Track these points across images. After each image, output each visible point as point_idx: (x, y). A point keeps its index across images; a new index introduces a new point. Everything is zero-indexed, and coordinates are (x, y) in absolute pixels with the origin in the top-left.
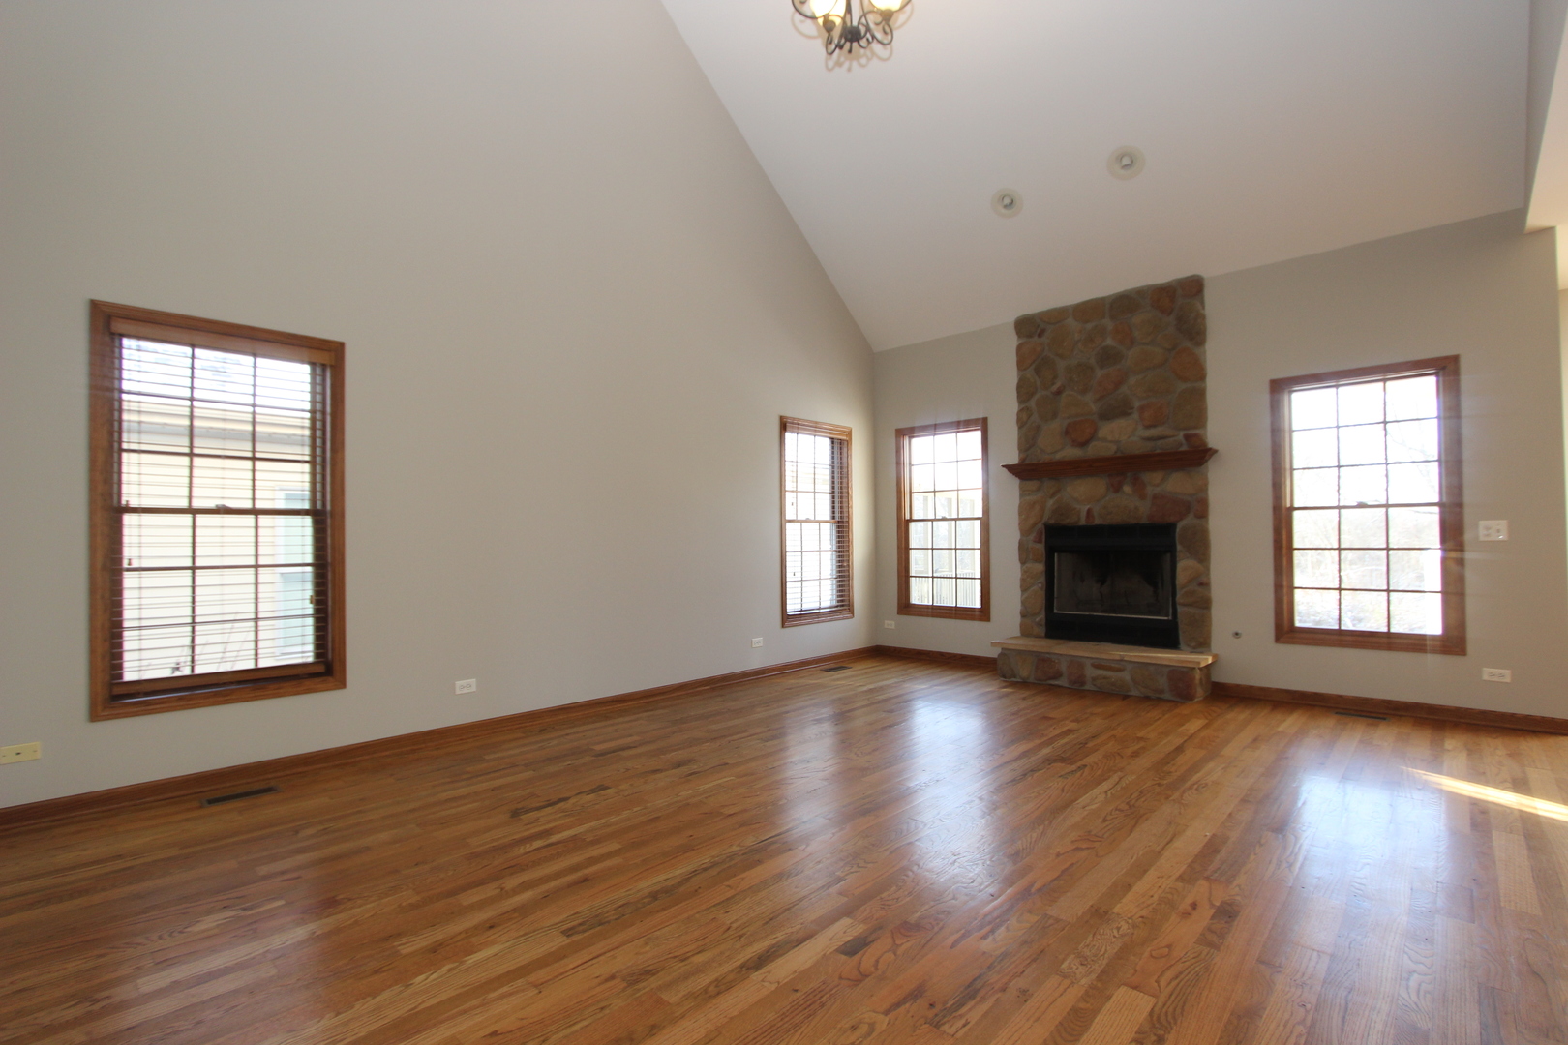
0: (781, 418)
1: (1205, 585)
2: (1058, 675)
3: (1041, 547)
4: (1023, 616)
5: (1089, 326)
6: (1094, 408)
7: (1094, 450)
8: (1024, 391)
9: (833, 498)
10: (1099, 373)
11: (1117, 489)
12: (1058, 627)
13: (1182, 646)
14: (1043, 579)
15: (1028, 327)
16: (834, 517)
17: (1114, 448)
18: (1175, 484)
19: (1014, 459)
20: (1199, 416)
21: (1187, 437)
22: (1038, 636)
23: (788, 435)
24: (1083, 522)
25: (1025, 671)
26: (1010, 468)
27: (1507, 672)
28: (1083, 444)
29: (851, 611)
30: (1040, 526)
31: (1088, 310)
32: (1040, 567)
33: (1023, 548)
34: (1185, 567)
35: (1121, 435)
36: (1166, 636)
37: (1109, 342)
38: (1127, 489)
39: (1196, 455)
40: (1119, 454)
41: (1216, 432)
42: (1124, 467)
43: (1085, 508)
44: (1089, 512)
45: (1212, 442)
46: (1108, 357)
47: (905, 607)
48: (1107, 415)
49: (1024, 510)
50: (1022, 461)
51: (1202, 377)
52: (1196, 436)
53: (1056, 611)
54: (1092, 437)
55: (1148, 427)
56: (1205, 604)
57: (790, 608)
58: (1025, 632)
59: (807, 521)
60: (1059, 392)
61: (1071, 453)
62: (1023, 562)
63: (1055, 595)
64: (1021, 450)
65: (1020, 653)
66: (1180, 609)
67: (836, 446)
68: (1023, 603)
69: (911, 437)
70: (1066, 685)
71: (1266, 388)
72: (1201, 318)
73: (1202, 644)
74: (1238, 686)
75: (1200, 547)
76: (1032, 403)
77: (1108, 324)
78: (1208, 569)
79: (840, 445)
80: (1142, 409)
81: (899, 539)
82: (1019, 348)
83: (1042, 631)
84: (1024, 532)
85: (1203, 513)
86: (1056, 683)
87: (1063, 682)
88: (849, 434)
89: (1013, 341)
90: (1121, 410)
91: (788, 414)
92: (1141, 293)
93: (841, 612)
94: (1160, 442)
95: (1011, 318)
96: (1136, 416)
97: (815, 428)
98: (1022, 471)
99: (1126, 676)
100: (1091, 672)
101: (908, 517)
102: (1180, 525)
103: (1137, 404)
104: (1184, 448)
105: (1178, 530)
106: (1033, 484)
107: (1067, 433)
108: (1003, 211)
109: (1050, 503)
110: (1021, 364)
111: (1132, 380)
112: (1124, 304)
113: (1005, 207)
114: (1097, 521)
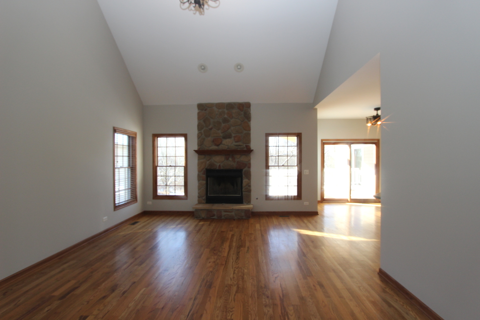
0: (114, 128)
1: (250, 186)
2: (214, 215)
3: (204, 176)
4: (199, 197)
5: (220, 110)
6: (221, 135)
7: (221, 147)
8: (200, 127)
9: (129, 158)
10: (223, 125)
11: (227, 159)
12: (210, 200)
13: (244, 202)
14: (205, 186)
15: (202, 107)
16: (129, 166)
17: (227, 147)
18: (243, 159)
19: (196, 149)
20: (249, 141)
21: (246, 146)
22: (203, 203)
23: (116, 134)
24: (217, 168)
25: (203, 215)
26: (196, 151)
27: (308, 203)
28: (218, 145)
29: (136, 200)
30: (205, 169)
31: (220, 106)
32: (204, 182)
33: (199, 176)
34: (245, 181)
35: (228, 143)
36: (239, 201)
37: (226, 116)
38: (230, 159)
39: (249, 151)
40: (228, 149)
41: (253, 146)
42: (229, 153)
43: (218, 164)
44: (220, 165)
45: (252, 148)
46: (226, 121)
47: (156, 196)
48: (225, 137)
49: (199, 164)
50: (199, 149)
51: (250, 130)
52: (248, 146)
53: (209, 195)
54: (221, 143)
55: (236, 142)
56: (250, 191)
57: (116, 202)
58: (200, 202)
59: (121, 167)
60: (211, 129)
61: (214, 147)
62: (199, 180)
63: (208, 190)
64: (198, 145)
65: (201, 210)
66: (244, 193)
67: (131, 139)
68: (199, 193)
69: (157, 137)
70: (216, 218)
71: (264, 135)
72: (250, 114)
73: (249, 202)
74: (257, 212)
75: (248, 175)
76: (202, 131)
77: (226, 111)
78: (250, 182)
79: (132, 139)
80: (235, 137)
81: (153, 173)
82: (198, 113)
83: (205, 202)
84: (199, 171)
85: (249, 167)
86: (213, 218)
87: (215, 217)
88: (136, 134)
89: (196, 111)
90: (228, 136)
91: (116, 126)
92: (235, 104)
93: (133, 201)
94: (239, 147)
95: (196, 103)
96: (233, 138)
97: (124, 132)
98: (200, 152)
99: (233, 214)
100: (224, 213)
101: (156, 165)
102: (244, 170)
103: (233, 135)
104: (245, 149)
105: (243, 171)
106: (203, 156)
107: (213, 141)
108: (202, 71)
109: (208, 162)
110: (199, 118)
111: (232, 128)
112: (230, 106)
113: (202, 69)
114: (222, 168)
